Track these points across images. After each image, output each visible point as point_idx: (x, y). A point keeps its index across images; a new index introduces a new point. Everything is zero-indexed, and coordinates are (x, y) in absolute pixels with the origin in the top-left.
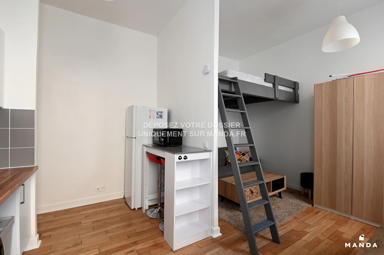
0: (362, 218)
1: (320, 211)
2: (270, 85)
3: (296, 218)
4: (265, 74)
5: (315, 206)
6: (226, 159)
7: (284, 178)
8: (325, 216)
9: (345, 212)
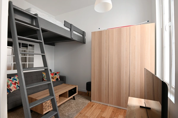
0: (112, 104)
1: (94, 104)
2: (69, 30)
3: (81, 113)
4: (65, 21)
5: (92, 101)
6: (43, 78)
7: (76, 87)
8: (96, 108)
9: (105, 103)
